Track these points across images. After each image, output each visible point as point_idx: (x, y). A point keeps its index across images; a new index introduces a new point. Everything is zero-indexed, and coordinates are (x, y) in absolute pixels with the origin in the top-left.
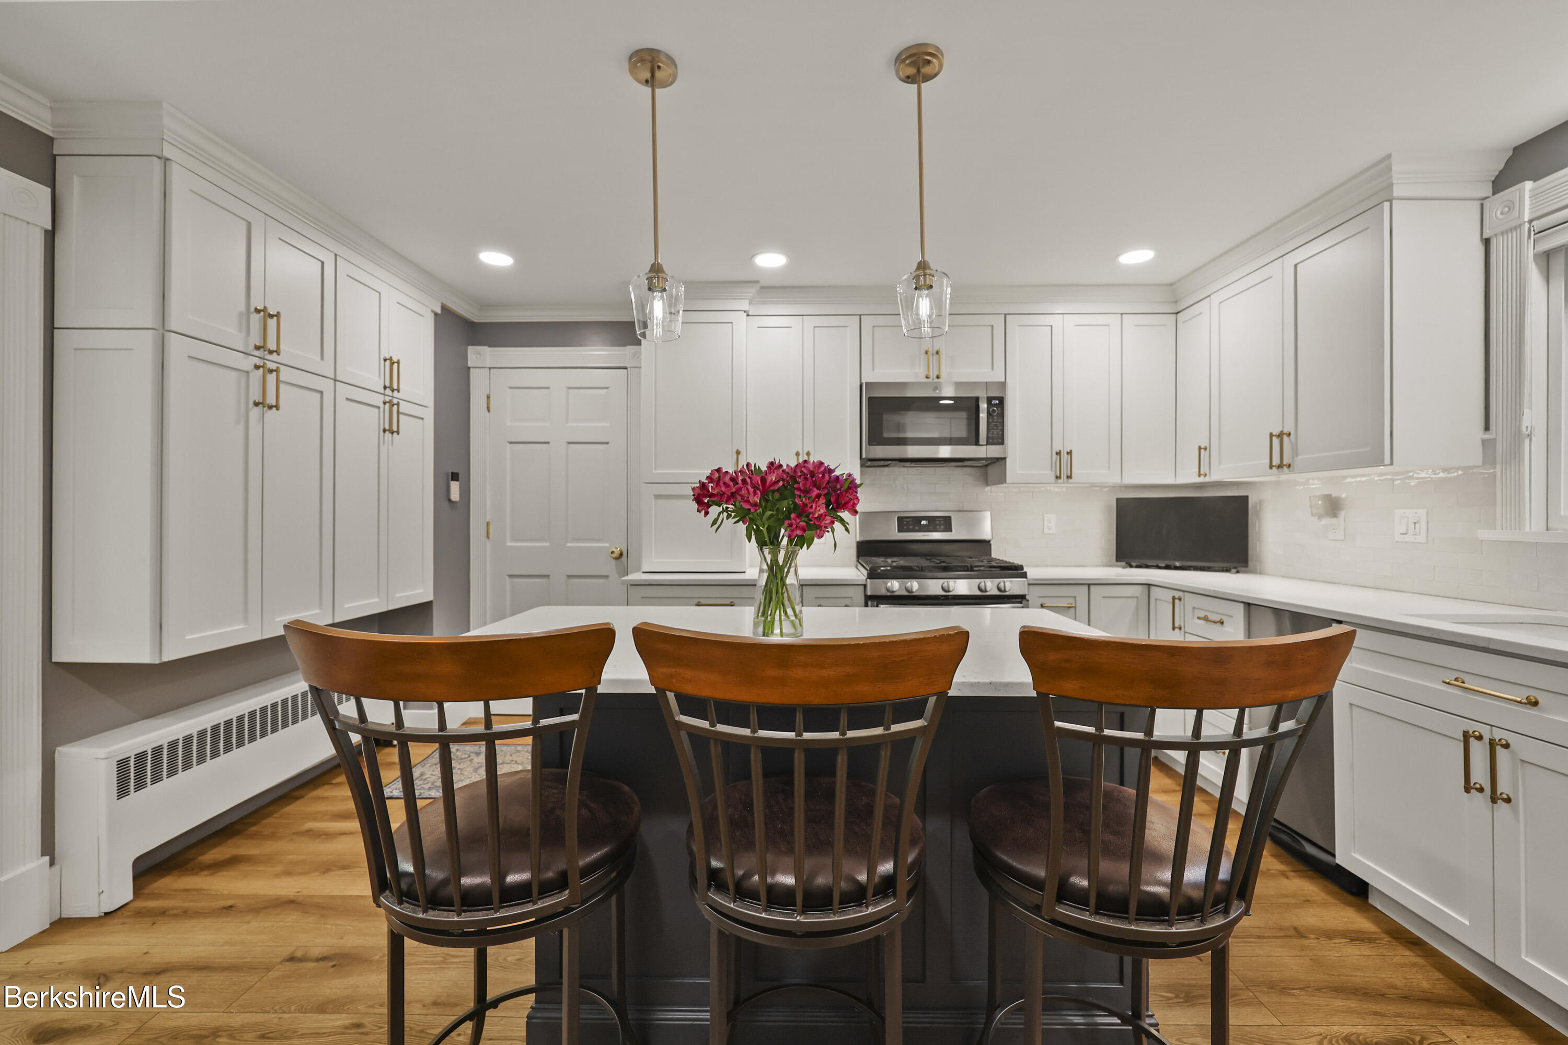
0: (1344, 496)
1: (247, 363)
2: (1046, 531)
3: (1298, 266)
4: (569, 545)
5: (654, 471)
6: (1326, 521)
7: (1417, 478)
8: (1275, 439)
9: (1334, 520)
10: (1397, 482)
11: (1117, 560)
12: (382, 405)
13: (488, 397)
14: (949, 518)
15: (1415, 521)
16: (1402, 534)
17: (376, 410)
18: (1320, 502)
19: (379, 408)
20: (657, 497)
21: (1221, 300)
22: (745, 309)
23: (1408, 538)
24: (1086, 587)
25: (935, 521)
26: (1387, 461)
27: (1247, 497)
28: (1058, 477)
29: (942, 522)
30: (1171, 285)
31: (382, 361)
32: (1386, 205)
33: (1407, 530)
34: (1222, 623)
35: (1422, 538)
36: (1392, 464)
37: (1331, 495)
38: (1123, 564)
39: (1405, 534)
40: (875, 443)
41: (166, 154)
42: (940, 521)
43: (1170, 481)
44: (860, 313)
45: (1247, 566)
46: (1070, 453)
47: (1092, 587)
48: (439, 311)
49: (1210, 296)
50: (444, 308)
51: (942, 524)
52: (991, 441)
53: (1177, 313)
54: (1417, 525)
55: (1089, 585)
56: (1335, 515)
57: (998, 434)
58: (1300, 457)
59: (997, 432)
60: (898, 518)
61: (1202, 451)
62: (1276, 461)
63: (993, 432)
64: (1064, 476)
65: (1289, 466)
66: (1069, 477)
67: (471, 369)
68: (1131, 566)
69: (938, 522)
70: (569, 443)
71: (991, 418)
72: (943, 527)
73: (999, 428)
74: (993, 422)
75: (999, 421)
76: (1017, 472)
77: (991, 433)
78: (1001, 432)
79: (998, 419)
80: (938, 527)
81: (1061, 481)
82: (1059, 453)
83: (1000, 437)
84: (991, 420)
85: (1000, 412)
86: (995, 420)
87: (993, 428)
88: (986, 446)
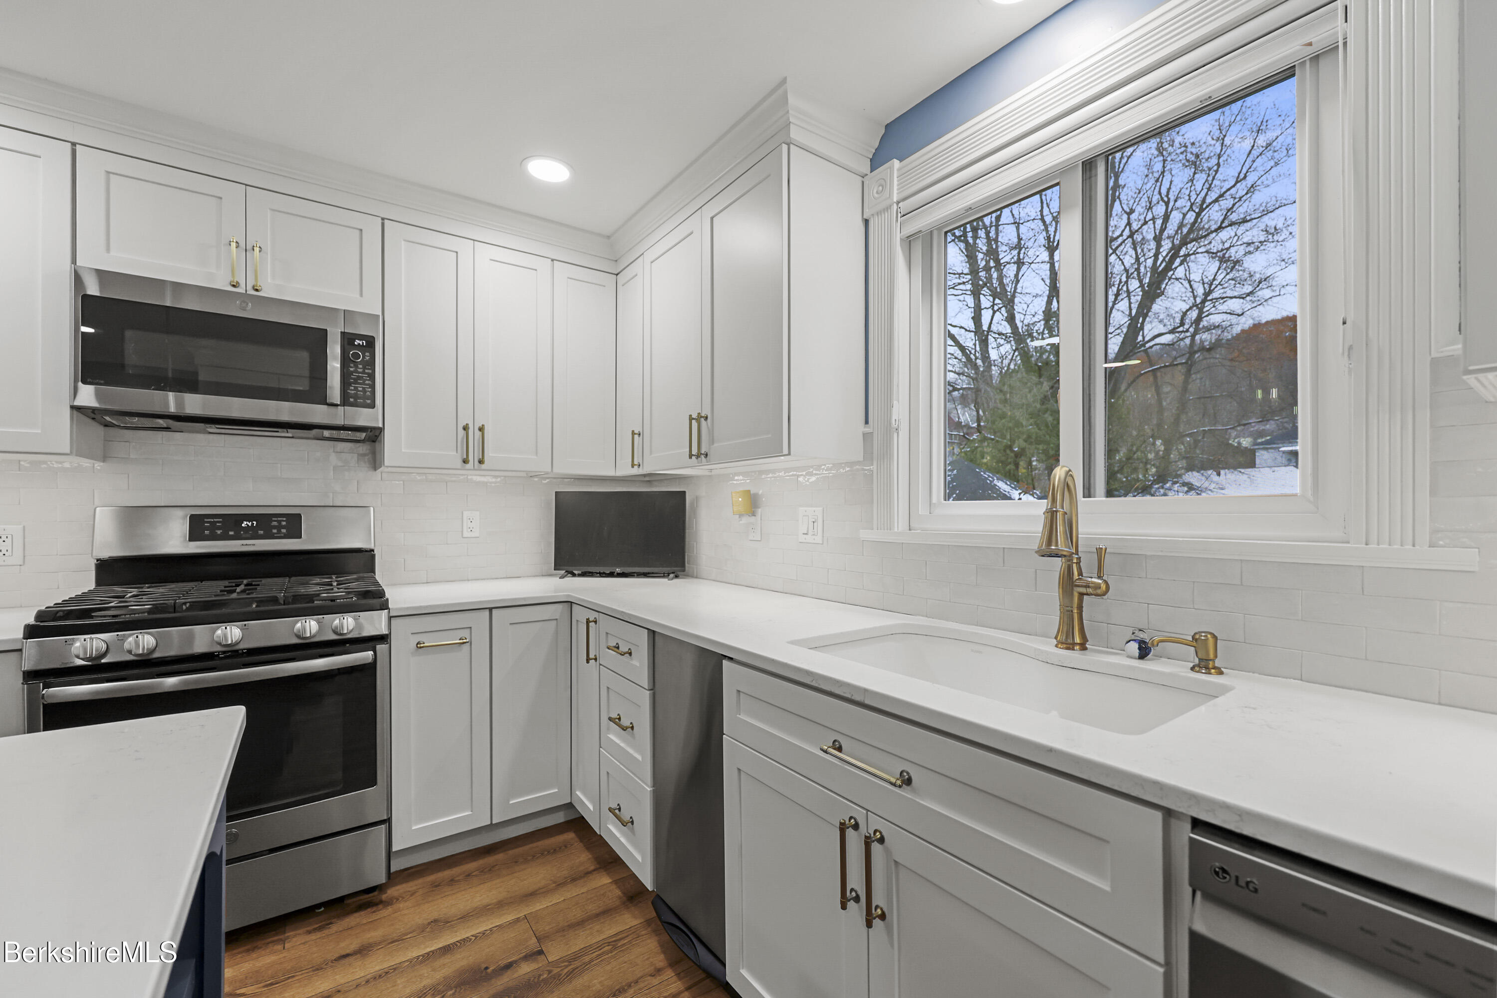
0: (760, 492)
2: (466, 534)
3: (714, 219)
6: (745, 520)
7: (816, 474)
8: (694, 422)
9: (752, 519)
10: (801, 479)
11: (556, 568)
14: (299, 516)
15: (814, 520)
16: (804, 534)
18: (740, 499)
21: (652, 259)
23: (809, 538)
24: (487, 612)
25: (271, 521)
26: (785, 451)
27: (684, 492)
28: (465, 461)
29: (284, 523)
30: (609, 237)
32: (785, 147)
33: (808, 531)
34: (630, 654)
35: (818, 539)
36: (789, 454)
37: (749, 491)
38: (563, 572)
39: (806, 534)
42: (279, 522)
43: (610, 472)
45: (684, 571)
46: (481, 429)
47: (494, 611)
49: (643, 254)
51: (284, 527)
52: (369, 401)
53: (617, 275)
54: (815, 524)
55: (491, 609)
56: (754, 514)
57: (364, 390)
58: (715, 445)
60: (192, 516)
61: (636, 436)
62: (695, 451)
63: (356, 388)
64: (473, 457)
65: (706, 455)
66: (481, 462)
68: (574, 575)
69: (275, 523)
71: (352, 365)
72: (284, 531)
73: (367, 382)
74: (356, 372)
75: (367, 371)
76: (403, 451)
77: (353, 388)
78: (370, 390)
79: (364, 368)
80: (275, 531)
81: (470, 465)
82: (466, 428)
83: (365, 397)
84: (352, 369)
85: (367, 358)
86: (359, 370)
87: (356, 382)
88: (341, 409)
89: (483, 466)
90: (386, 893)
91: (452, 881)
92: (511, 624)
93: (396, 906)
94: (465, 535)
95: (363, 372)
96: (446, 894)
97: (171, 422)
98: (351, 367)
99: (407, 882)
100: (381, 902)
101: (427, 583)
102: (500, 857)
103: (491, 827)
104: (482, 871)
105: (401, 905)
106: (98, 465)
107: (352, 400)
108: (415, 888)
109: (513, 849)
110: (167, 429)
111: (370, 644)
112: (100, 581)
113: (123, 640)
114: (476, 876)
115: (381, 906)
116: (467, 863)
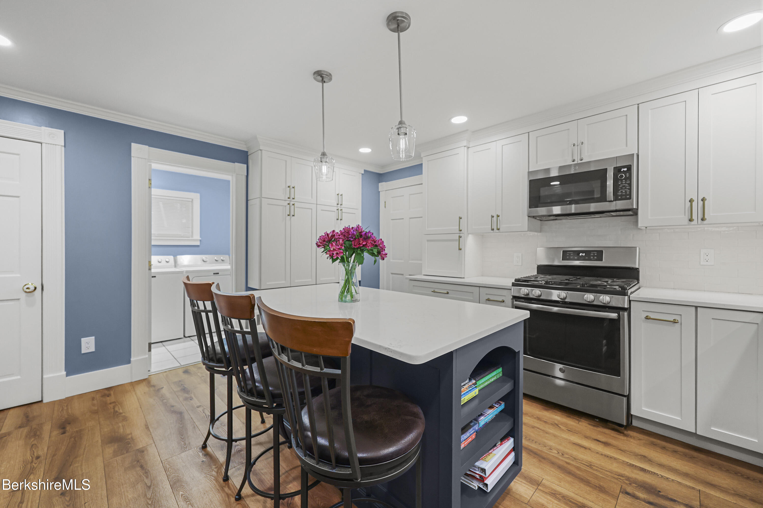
1: (286, 203)
2: (703, 263)
4: (410, 262)
5: (427, 229)
12: (336, 211)
13: (385, 202)
14: (602, 251)
17: (334, 212)
19: (335, 212)
20: (428, 241)
22: (465, 145)
25: (591, 253)
28: (691, 220)
29: (596, 254)
31: (336, 195)
40: (534, 207)
41: (261, 149)
44: (528, 132)
46: (703, 200)
47: (700, 309)
48: (363, 173)
50: (365, 171)
51: (596, 256)
52: (628, 197)
55: (696, 307)
57: (626, 192)
59: (626, 191)
60: (563, 251)
63: (622, 192)
64: (696, 217)
66: (702, 220)
67: (380, 192)
69: (592, 254)
70: (410, 218)
71: (620, 181)
72: (596, 257)
73: (627, 188)
74: (622, 184)
75: (627, 182)
76: (649, 218)
77: (620, 192)
78: (629, 191)
79: (626, 181)
80: (592, 257)
81: (695, 222)
82: (691, 201)
83: (626, 195)
84: (620, 183)
85: (628, 176)
86: (624, 183)
87: (622, 189)
88: (614, 202)
89: (705, 222)
90: (627, 431)
91: (664, 448)
92: (712, 319)
93: (628, 439)
94: (701, 264)
95: (626, 183)
96: (657, 450)
97: (555, 218)
98: (620, 182)
99: (640, 433)
100: (623, 433)
101: (674, 289)
102: (702, 456)
103: (694, 435)
104: (685, 455)
105: (632, 440)
106: (539, 234)
107: (620, 197)
108: (642, 438)
109: (712, 457)
110: (556, 219)
111: (618, 310)
112: (538, 272)
113: (532, 290)
114: (680, 454)
115: (622, 434)
116: (678, 446)
